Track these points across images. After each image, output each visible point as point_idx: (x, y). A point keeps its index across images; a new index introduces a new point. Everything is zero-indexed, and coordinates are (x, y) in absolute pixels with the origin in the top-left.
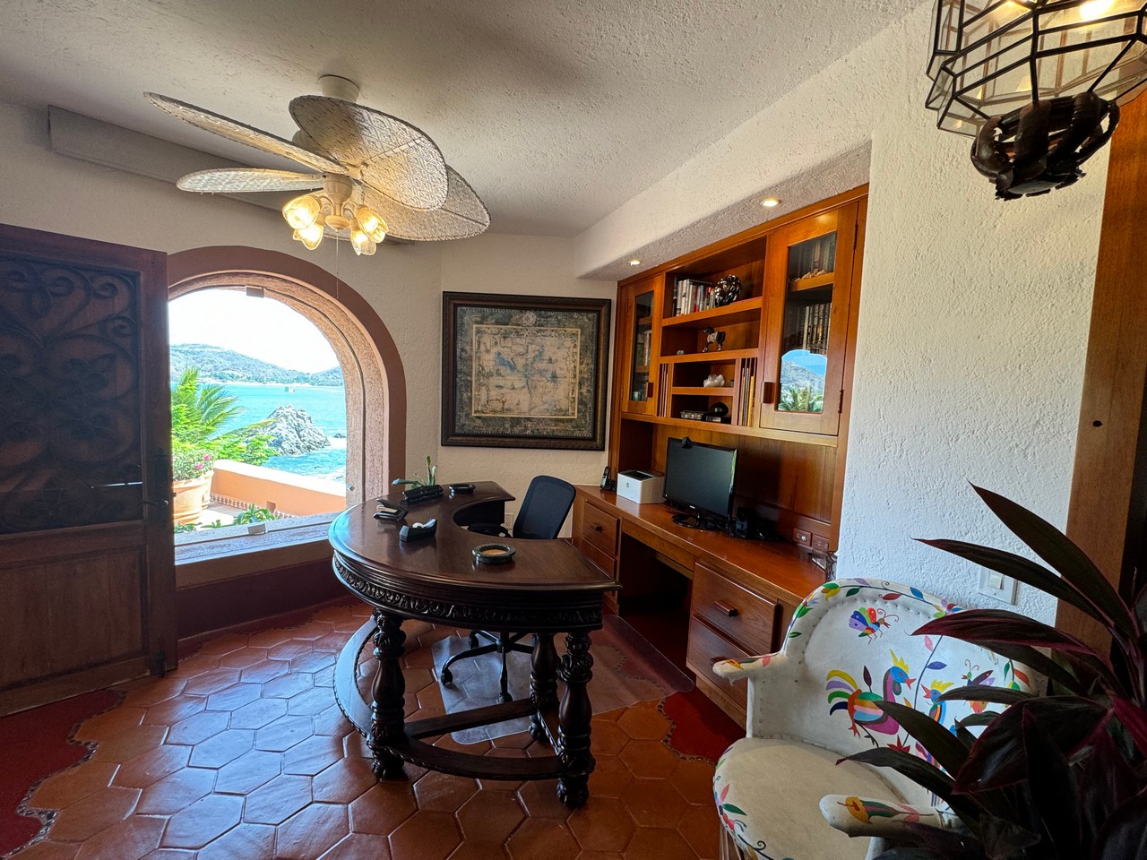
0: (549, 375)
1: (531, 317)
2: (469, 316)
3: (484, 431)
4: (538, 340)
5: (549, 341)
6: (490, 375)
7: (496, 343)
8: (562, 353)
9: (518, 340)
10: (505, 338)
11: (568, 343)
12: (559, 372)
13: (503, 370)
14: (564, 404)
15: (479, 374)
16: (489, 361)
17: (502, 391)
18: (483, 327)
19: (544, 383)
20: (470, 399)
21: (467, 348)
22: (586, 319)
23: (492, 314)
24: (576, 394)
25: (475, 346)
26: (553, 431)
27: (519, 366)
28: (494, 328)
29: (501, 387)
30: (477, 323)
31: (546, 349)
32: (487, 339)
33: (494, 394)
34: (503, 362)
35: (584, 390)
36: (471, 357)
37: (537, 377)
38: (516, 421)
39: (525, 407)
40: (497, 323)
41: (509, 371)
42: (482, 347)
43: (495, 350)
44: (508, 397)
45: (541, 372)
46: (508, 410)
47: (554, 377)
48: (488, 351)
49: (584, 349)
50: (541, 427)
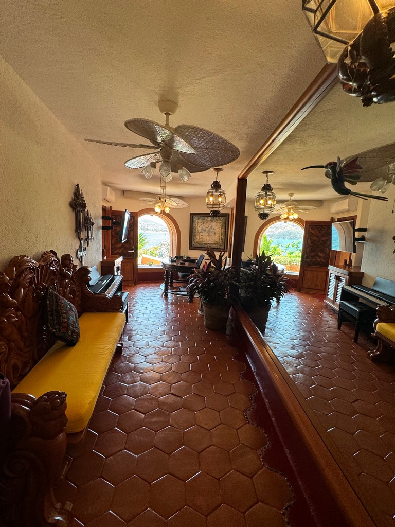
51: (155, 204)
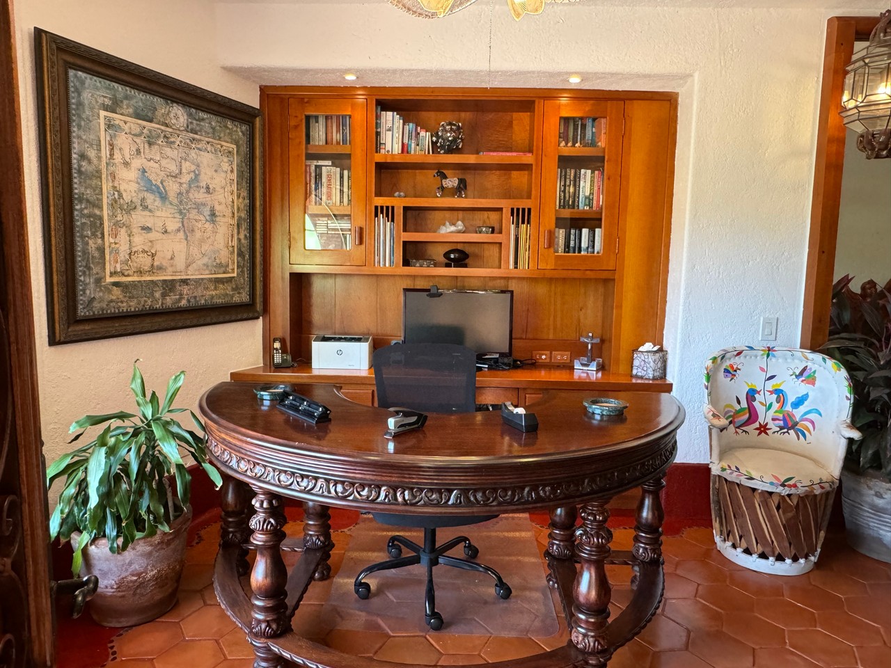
0: (207, 212)
1: (179, 115)
2: (91, 92)
4: (193, 154)
5: (206, 159)
6: (131, 208)
7: (138, 151)
8: (219, 179)
9: (168, 151)
10: (150, 144)
11: (226, 164)
12: (217, 207)
13: (151, 199)
15: (114, 204)
16: (128, 183)
17: (152, 236)
18: (117, 118)
19: (201, 223)
20: (101, 250)
21: (92, 154)
22: (240, 133)
23: (127, 97)
25: (105, 152)
26: (212, 297)
28: (134, 124)
29: (146, 229)
30: (106, 108)
31: (203, 171)
32: (123, 141)
33: (139, 240)
35: (242, 236)
36: (99, 172)
37: (193, 214)
40: (138, 116)
41: (158, 202)
42: (117, 156)
44: (158, 247)
46: (160, 268)
47: (211, 214)
48: (126, 164)
49: (242, 175)
50: (199, 292)
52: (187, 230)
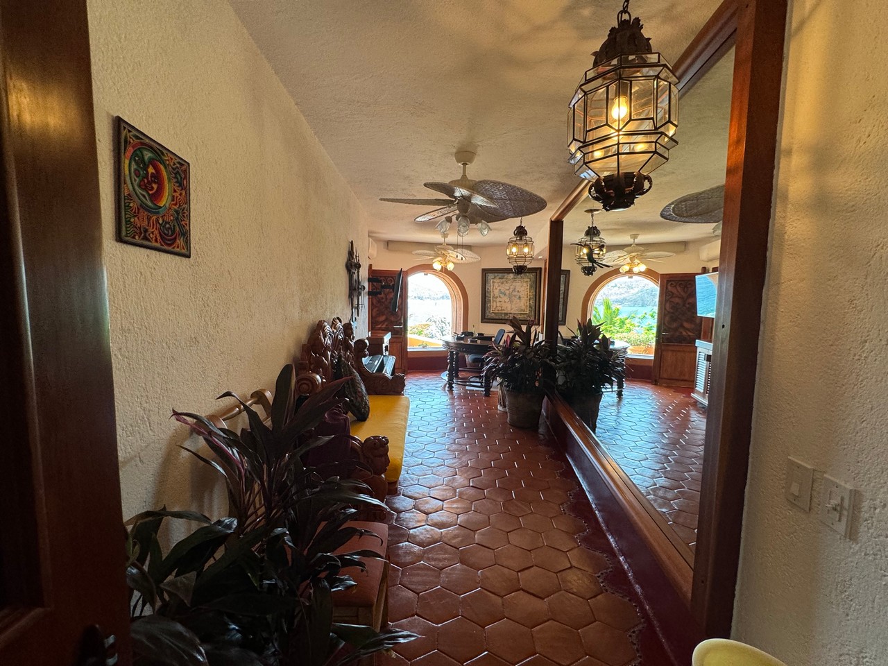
0: (518, 297)
1: (511, 276)
2: (490, 276)
3: (495, 318)
4: (514, 284)
5: (518, 284)
6: (497, 297)
7: (499, 286)
8: (523, 288)
9: (507, 284)
10: (502, 284)
11: (525, 285)
13: (501, 295)
14: (523, 308)
15: (493, 297)
16: (496, 292)
17: (501, 303)
18: (495, 280)
19: (516, 300)
20: (490, 306)
21: (490, 288)
22: (532, 276)
23: (498, 276)
24: (528, 304)
25: (492, 287)
27: (507, 294)
28: (498, 281)
29: (501, 301)
30: (493, 279)
31: (517, 287)
32: (496, 285)
33: (498, 304)
34: (501, 293)
35: (531, 302)
36: (491, 291)
37: (513, 297)
38: (506, 314)
39: (509, 309)
40: (500, 278)
41: (503, 296)
42: (494, 287)
43: (498, 288)
44: (503, 305)
45: (515, 296)
46: (503, 310)
47: (520, 297)
48: (496, 289)
49: (531, 286)
51: (433, 259)
52: (511, 302)
